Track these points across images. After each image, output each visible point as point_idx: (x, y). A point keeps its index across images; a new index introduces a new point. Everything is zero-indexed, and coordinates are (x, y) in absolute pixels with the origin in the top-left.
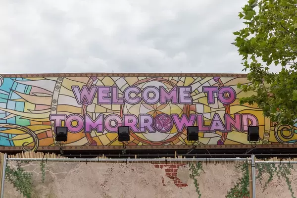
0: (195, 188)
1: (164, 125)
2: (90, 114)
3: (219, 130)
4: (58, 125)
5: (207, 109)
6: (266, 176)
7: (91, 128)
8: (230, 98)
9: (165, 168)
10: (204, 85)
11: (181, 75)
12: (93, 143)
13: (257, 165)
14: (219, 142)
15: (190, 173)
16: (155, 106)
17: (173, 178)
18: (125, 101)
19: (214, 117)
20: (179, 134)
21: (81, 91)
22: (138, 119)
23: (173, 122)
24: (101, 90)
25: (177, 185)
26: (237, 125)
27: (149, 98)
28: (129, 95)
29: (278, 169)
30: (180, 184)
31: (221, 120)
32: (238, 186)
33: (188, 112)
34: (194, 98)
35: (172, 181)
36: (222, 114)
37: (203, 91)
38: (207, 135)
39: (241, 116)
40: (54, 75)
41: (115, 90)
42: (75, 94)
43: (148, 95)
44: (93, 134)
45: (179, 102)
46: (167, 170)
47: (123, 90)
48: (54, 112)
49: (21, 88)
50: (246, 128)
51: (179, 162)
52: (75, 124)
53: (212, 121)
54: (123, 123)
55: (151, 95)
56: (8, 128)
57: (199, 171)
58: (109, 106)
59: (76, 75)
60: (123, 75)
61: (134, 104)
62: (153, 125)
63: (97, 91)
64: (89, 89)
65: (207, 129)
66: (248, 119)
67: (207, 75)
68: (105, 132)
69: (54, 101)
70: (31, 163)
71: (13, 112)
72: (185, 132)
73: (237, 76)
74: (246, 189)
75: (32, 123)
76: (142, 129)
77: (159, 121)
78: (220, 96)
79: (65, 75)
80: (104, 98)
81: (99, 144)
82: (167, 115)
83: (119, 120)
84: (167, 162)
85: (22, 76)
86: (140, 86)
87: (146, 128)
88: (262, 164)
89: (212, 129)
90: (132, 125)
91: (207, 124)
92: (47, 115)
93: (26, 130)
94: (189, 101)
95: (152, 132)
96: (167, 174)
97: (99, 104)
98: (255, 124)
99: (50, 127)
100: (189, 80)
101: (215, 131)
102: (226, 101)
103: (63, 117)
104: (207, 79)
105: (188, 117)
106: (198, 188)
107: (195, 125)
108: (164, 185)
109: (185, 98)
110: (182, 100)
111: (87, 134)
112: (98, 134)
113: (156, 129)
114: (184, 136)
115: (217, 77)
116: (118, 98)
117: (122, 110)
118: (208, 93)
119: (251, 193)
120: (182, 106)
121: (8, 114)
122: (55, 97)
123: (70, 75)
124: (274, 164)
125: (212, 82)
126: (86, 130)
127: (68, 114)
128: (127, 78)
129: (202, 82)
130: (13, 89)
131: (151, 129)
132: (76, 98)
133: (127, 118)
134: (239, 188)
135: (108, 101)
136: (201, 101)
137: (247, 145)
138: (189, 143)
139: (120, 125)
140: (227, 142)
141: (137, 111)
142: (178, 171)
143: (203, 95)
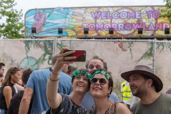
0: (130, 52)
1: (128, 27)
2: (98, 23)
3: (152, 30)
4: (85, 27)
5: (148, 21)
6: (161, 47)
7: (99, 29)
8: (158, 16)
9: (118, 44)
10: (147, 10)
11: (137, 6)
12: (99, 35)
13: (157, 43)
14: (152, 35)
15: (128, 46)
16: (125, 19)
17: (121, 48)
18: (113, 18)
19: (150, 24)
20: (135, 31)
21: (94, 14)
22: (118, 25)
23: (132, 26)
24: (103, 13)
25: (123, 50)
26: (161, 27)
27: (122, 16)
28: (114, 15)
29: (167, 45)
30: (124, 50)
31: (153, 25)
32: (148, 51)
33: (139, 22)
34: (142, 16)
35: (121, 49)
36: (154, 23)
37: (146, 13)
38: (147, 32)
39: (162, 24)
40: (84, 7)
41: (108, 13)
42: (92, 15)
43: (122, 15)
44: (99, 31)
45: (135, 18)
46: (119, 45)
47: (112, 13)
48: (84, 22)
49: (71, 13)
50: (164, 29)
51: (124, 41)
52: (92, 27)
53: (149, 26)
54: (111, 27)
55: (124, 15)
56: (66, 29)
57: (132, 45)
58: (106, 20)
59: (92, 7)
60: (112, 7)
61: (116, 19)
62: (124, 28)
63: (101, 14)
64: (98, 13)
65: (147, 29)
66: (166, 25)
67: (148, 6)
68: (104, 30)
69: (84, 18)
70: (66, 41)
71: (68, 22)
72: (137, 30)
73: (162, 6)
74: (151, 53)
75: (75, 27)
76: (119, 29)
77: (126, 26)
78: (154, 15)
79: (88, 7)
80: (104, 16)
81: (101, 35)
82: (130, 24)
83: (110, 26)
84: (119, 41)
85: (71, 8)
86: (119, 11)
87: (121, 29)
88: (160, 43)
89: (149, 29)
90: (115, 28)
91: (147, 27)
92: (81, 24)
93: (73, 30)
94: (140, 17)
95: (123, 30)
96: (119, 46)
97: (102, 19)
98: (168, 27)
99: (82, 28)
100: (140, 8)
101: (150, 30)
102: (156, 17)
103: (87, 25)
104: (148, 7)
105: (139, 24)
106: (131, 52)
107: (142, 27)
108: (118, 50)
109: (138, 16)
110: (137, 17)
111: (97, 31)
112: (101, 31)
113: (125, 29)
114: (137, 32)
115: (152, 7)
116: (110, 16)
117: (111, 21)
118: (148, 14)
119: (153, 54)
120: (136, 20)
121: (66, 23)
122: (84, 16)
123: (90, 7)
124: (165, 43)
125: (150, 9)
126: (96, 30)
127: (89, 23)
128: (114, 8)
129: (146, 9)
130: (68, 13)
131: (123, 29)
132: (92, 16)
133: (113, 25)
134: (149, 52)
135: (105, 18)
136: (145, 17)
137: (164, 36)
138: (139, 35)
139: (110, 28)
140: (155, 35)
141: (117, 22)
142: (123, 45)
143: (146, 14)
